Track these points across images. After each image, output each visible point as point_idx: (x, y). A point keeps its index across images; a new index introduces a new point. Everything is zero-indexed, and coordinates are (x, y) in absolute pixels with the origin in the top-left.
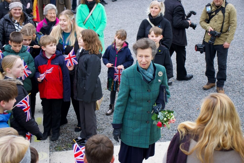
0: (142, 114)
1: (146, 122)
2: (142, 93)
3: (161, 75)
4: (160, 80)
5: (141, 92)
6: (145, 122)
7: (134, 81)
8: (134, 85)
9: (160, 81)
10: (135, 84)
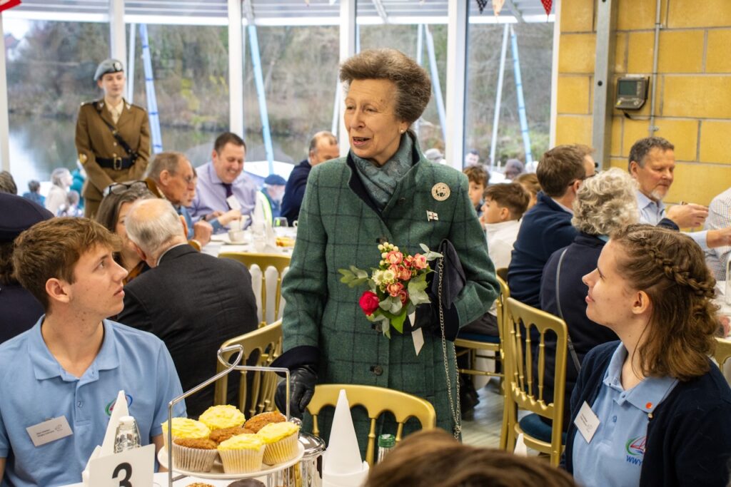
0: (354, 332)
1: (372, 369)
2: (358, 245)
3: (441, 195)
4: (436, 215)
5: (354, 241)
6: (368, 368)
7: (336, 200)
8: (333, 215)
9: (437, 219)
10: (338, 211)
